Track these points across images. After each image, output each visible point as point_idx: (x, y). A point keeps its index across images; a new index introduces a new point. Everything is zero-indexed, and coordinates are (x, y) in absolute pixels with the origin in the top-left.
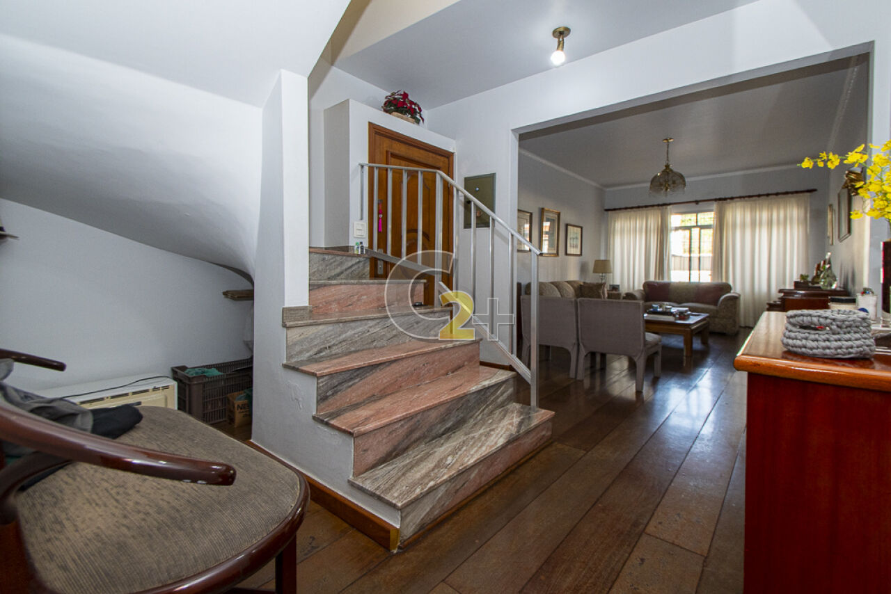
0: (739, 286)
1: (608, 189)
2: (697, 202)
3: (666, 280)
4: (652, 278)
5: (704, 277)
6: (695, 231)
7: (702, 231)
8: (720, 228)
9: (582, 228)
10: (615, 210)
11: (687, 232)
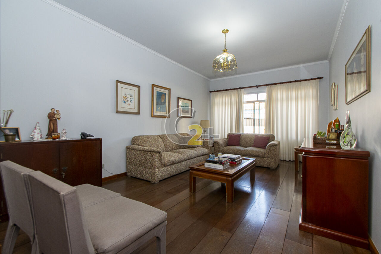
0: (279, 136)
1: (211, 80)
2: (257, 87)
3: (241, 133)
4: (234, 132)
5: (262, 131)
6: (257, 104)
7: (260, 103)
8: (269, 101)
9: (191, 101)
10: (215, 91)
11: (252, 104)
